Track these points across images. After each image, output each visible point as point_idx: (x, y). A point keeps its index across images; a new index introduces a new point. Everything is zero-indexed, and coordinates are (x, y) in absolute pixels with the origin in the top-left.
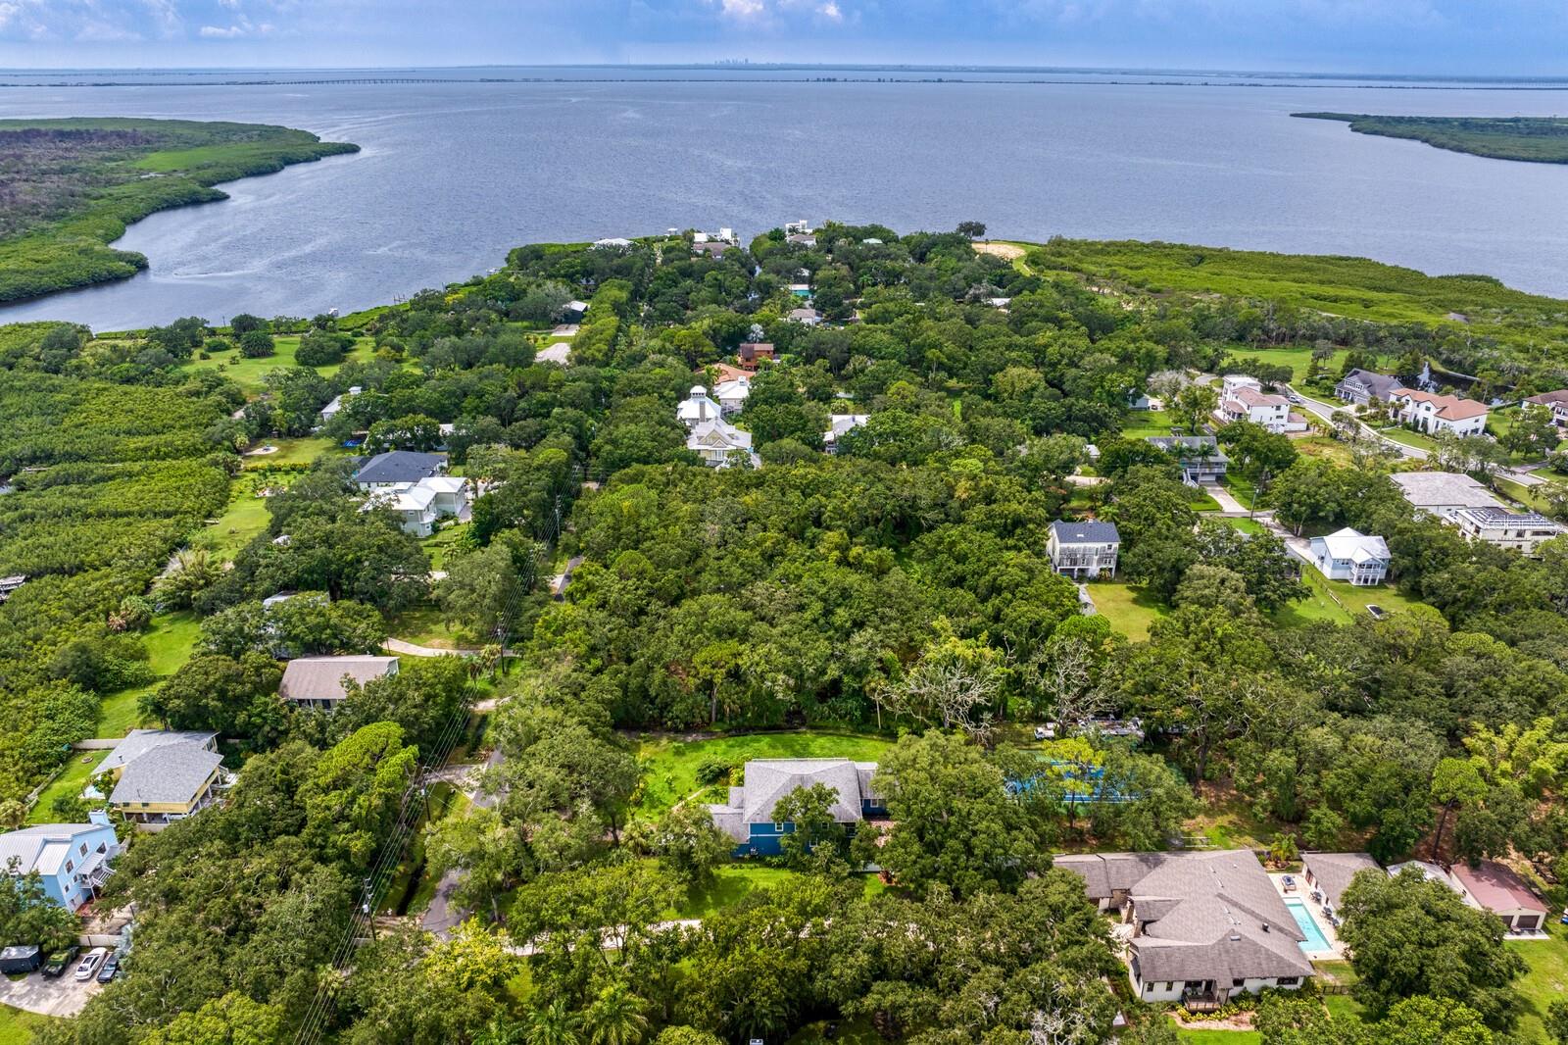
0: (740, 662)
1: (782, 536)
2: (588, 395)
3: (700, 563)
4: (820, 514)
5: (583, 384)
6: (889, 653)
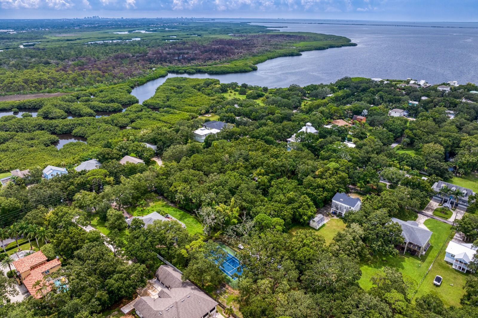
6: (214, 202)
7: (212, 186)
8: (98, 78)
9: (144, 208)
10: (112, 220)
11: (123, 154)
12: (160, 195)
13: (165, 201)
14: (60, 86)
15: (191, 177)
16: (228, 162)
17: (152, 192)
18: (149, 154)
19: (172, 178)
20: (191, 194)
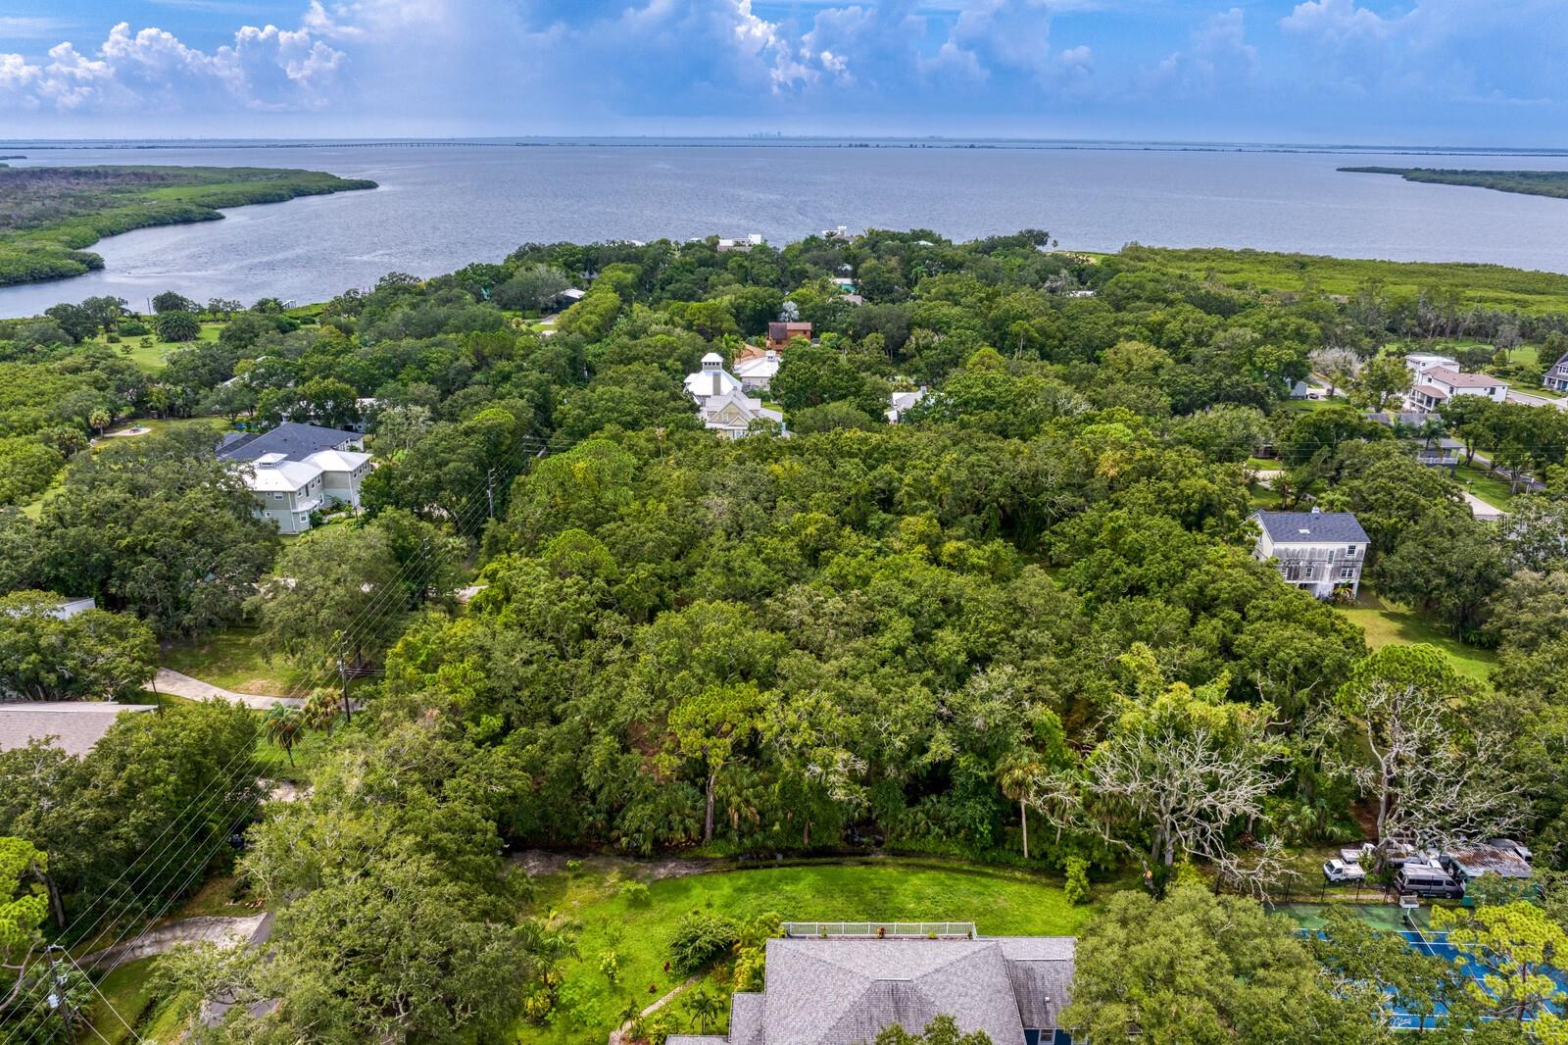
0: (760, 726)
1: (832, 521)
2: (562, 361)
3: (695, 556)
4: (892, 492)
5: (559, 348)
6: (1046, 712)
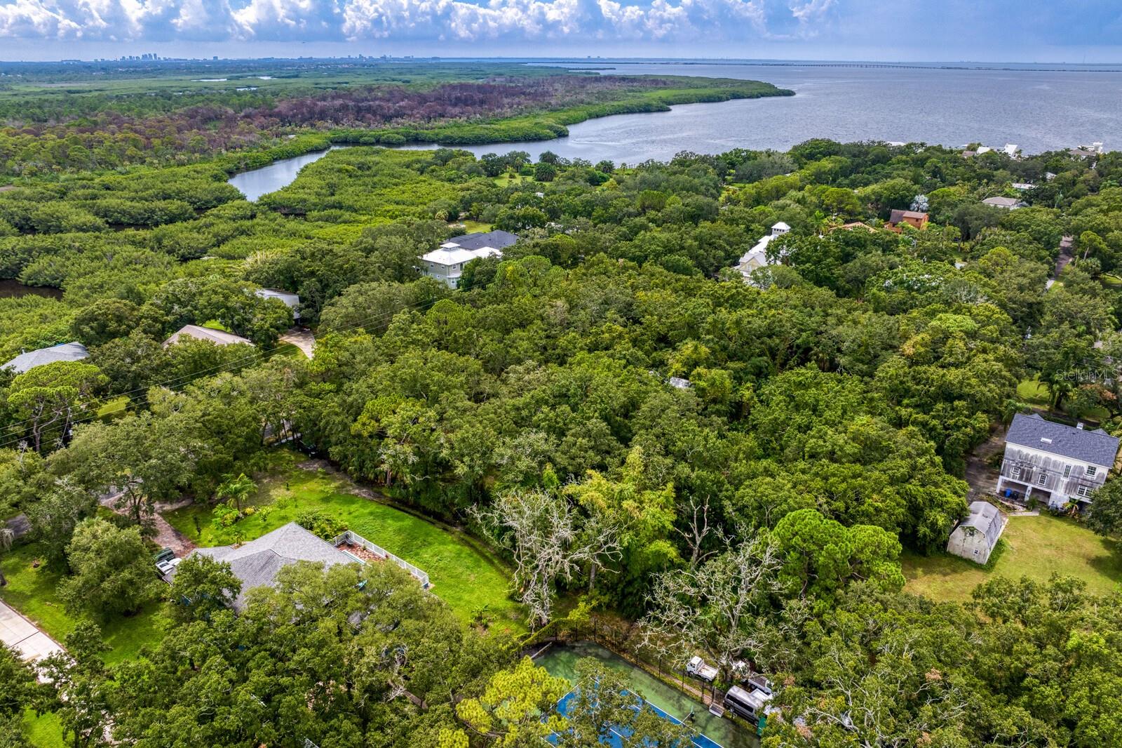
6: (549, 470)
7: (527, 405)
8: (131, 151)
9: (248, 510)
10: (87, 566)
11: (176, 321)
12: (313, 457)
13: (334, 479)
14: (16, 167)
15: (438, 376)
16: (566, 325)
17: (282, 446)
18: (270, 318)
19: (360, 385)
20: (449, 441)
